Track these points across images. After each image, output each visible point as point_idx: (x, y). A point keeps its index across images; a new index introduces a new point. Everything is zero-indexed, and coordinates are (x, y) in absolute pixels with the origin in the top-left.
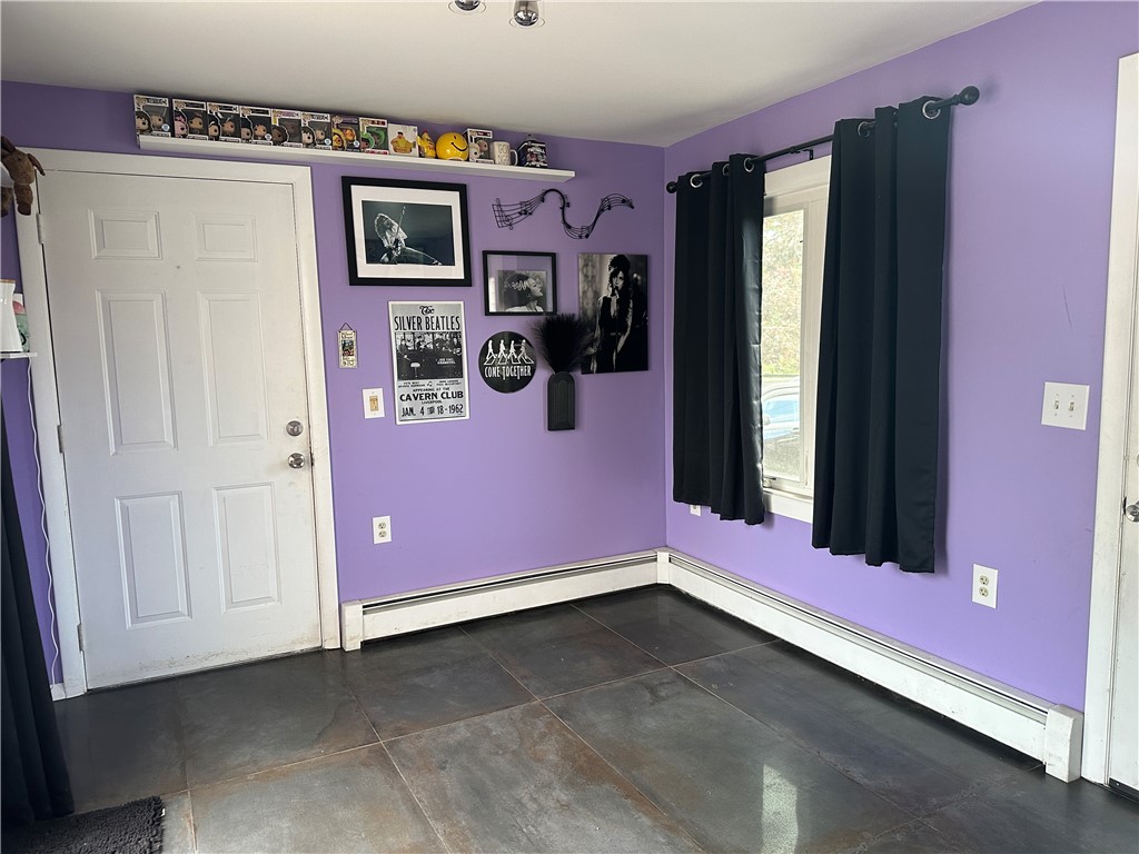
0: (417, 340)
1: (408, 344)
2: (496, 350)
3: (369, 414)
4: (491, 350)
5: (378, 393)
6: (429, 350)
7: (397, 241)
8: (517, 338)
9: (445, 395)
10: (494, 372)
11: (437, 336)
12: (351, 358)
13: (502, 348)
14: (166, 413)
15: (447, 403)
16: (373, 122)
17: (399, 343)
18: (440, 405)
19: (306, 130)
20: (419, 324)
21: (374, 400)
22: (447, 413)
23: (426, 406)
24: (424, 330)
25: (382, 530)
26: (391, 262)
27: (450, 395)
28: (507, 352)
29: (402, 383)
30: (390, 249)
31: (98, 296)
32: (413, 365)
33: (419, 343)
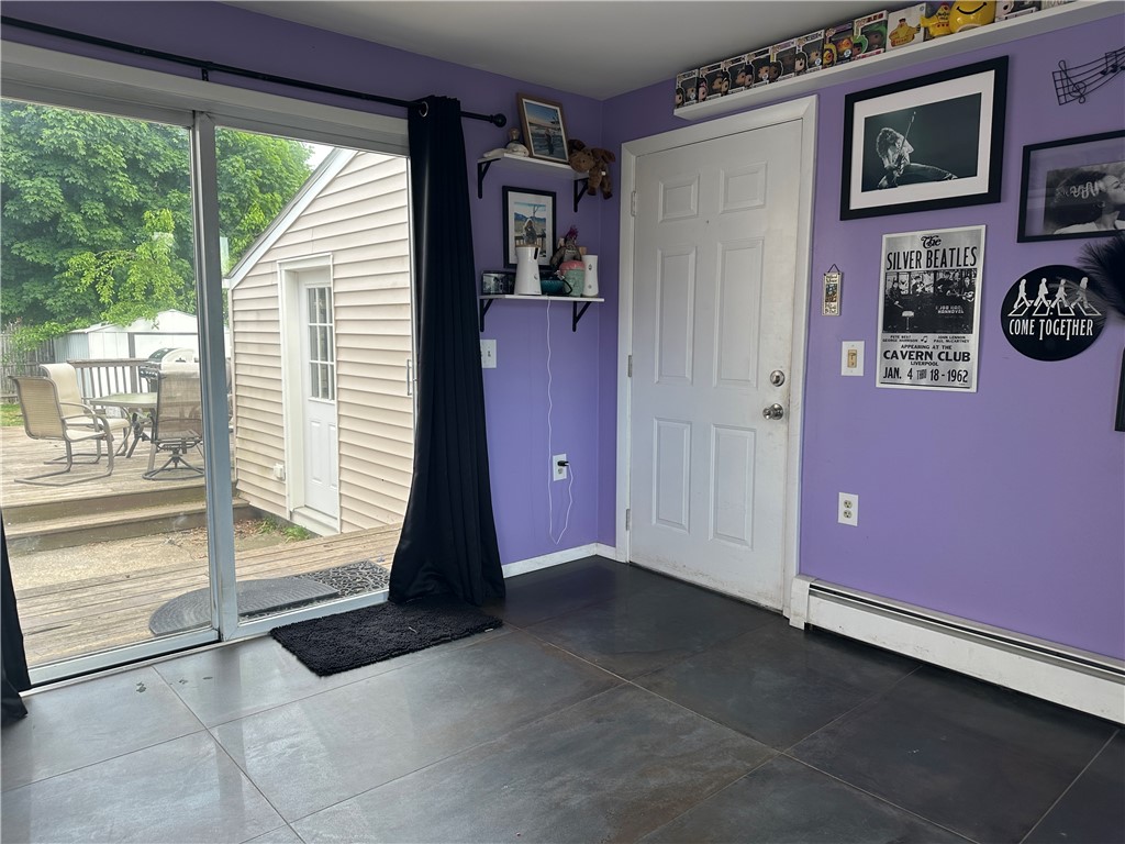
0: (914, 282)
1: (902, 287)
2: (1032, 293)
3: (845, 371)
4: (1022, 294)
5: (859, 346)
6: (929, 294)
7: (901, 157)
8: (1073, 274)
9: (943, 356)
10: (1025, 327)
11: (941, 276)
12: (833, 304)
13: (1043, 290)
14: (689, 352)
15: (944, 367)
16: (869, 20)
17: (889, 286)
18: (935, 368)
19: (800, 56)
20: (918, 260)
21: (853, 354)
22: (943, 380)
23: (916, 368)
24: (924, 268)
25: (848, 508)
26: (892, 185)
27: (951, 356)
28: (1051, 296)
29: (888, 336)
30: (892, 169)
31: (659, 252)
32: (905, 314)
33: (915, 287)
